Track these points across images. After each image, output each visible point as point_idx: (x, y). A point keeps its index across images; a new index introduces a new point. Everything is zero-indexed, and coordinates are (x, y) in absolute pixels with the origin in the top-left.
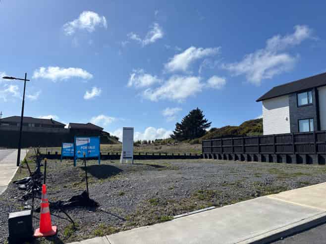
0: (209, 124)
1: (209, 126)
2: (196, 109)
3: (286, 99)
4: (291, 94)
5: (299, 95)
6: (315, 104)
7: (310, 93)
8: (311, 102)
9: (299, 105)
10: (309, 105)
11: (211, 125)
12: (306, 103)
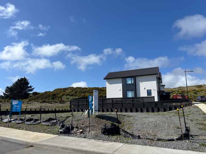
0: (33, 89)
1: (32, 91)
2: (23, 78)
3: (121, 80)
4: (123, 78)
5: (127, 79)
6: (134, 84)
7: (132, 78)
8: (133, 82)
9: (127, 83)
10: (132, 84)
11: (34, 90)
12: (130, 83)
